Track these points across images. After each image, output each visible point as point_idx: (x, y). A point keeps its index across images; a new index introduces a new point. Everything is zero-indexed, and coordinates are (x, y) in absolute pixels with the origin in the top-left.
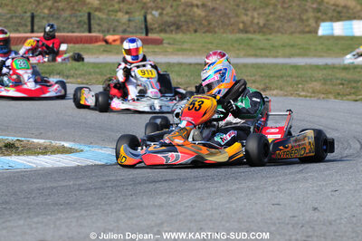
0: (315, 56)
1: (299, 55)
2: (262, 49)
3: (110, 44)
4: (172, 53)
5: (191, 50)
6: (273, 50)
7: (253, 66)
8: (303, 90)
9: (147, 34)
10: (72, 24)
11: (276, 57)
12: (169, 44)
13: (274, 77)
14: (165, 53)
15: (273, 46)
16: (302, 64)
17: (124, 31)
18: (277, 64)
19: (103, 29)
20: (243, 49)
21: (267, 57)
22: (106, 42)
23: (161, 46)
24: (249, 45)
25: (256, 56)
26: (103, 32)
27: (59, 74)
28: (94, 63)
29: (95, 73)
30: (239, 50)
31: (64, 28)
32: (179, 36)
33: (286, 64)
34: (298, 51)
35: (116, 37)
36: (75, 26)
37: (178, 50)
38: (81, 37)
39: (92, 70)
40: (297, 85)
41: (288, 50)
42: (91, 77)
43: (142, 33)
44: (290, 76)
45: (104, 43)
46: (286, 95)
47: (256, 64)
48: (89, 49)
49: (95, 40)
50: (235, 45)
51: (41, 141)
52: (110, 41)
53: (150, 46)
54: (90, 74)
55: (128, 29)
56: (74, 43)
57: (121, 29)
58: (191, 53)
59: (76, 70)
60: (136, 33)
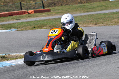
0: (111, 9)
1: (105, 9)
2: (90, 9)
3: (30, 13)
4: (55, 15)
5: (62, 12)
6: (94, 9)
7: (88, 16)
8: (111, 23)
9: (44, 8)
10: (13, 8)
11: (96, 11)
12: (53, 11)
13: (99, 19)
14: (52, 15)
15: (94, 7)
16: (107, 13)
17: (34, 8)
18: (98, 14)
19: (26, 8)
20: (82, 10)
21: (92, 12)
22: (29, 13)
23: (50, 12)
24: (84, 8)
25: (88, 12)
26: (26, 9)
27: (14, 27)
28: (26, 22)
29: (28, 25)
30: (80, 10)
31: (10, 10)
32: (56, 8)
33: (101, 13)
34: (104, 8)
35: (32, 11)
36: (15, 9)
37: (57, 13)
38: (18, 12)
39: (27, 25)
40: (108, 21)
41: (100, 8)
42: (26, 27)
43: (41, 8)
44: (105, 18)
45: (28, 14)
46: (105, 25)
47: (89, 15)
48: (22, 17)
49: (24, 13)
50: (79, 8)
51: (15, 54)
52: (30, 12)
53: (46, 13)
54: (26, 26)
55: (35, 7)
56: (16, 15)
57: (32, 8)
58: (62, 14)
59: (20, 25)
60: (39, 8)
